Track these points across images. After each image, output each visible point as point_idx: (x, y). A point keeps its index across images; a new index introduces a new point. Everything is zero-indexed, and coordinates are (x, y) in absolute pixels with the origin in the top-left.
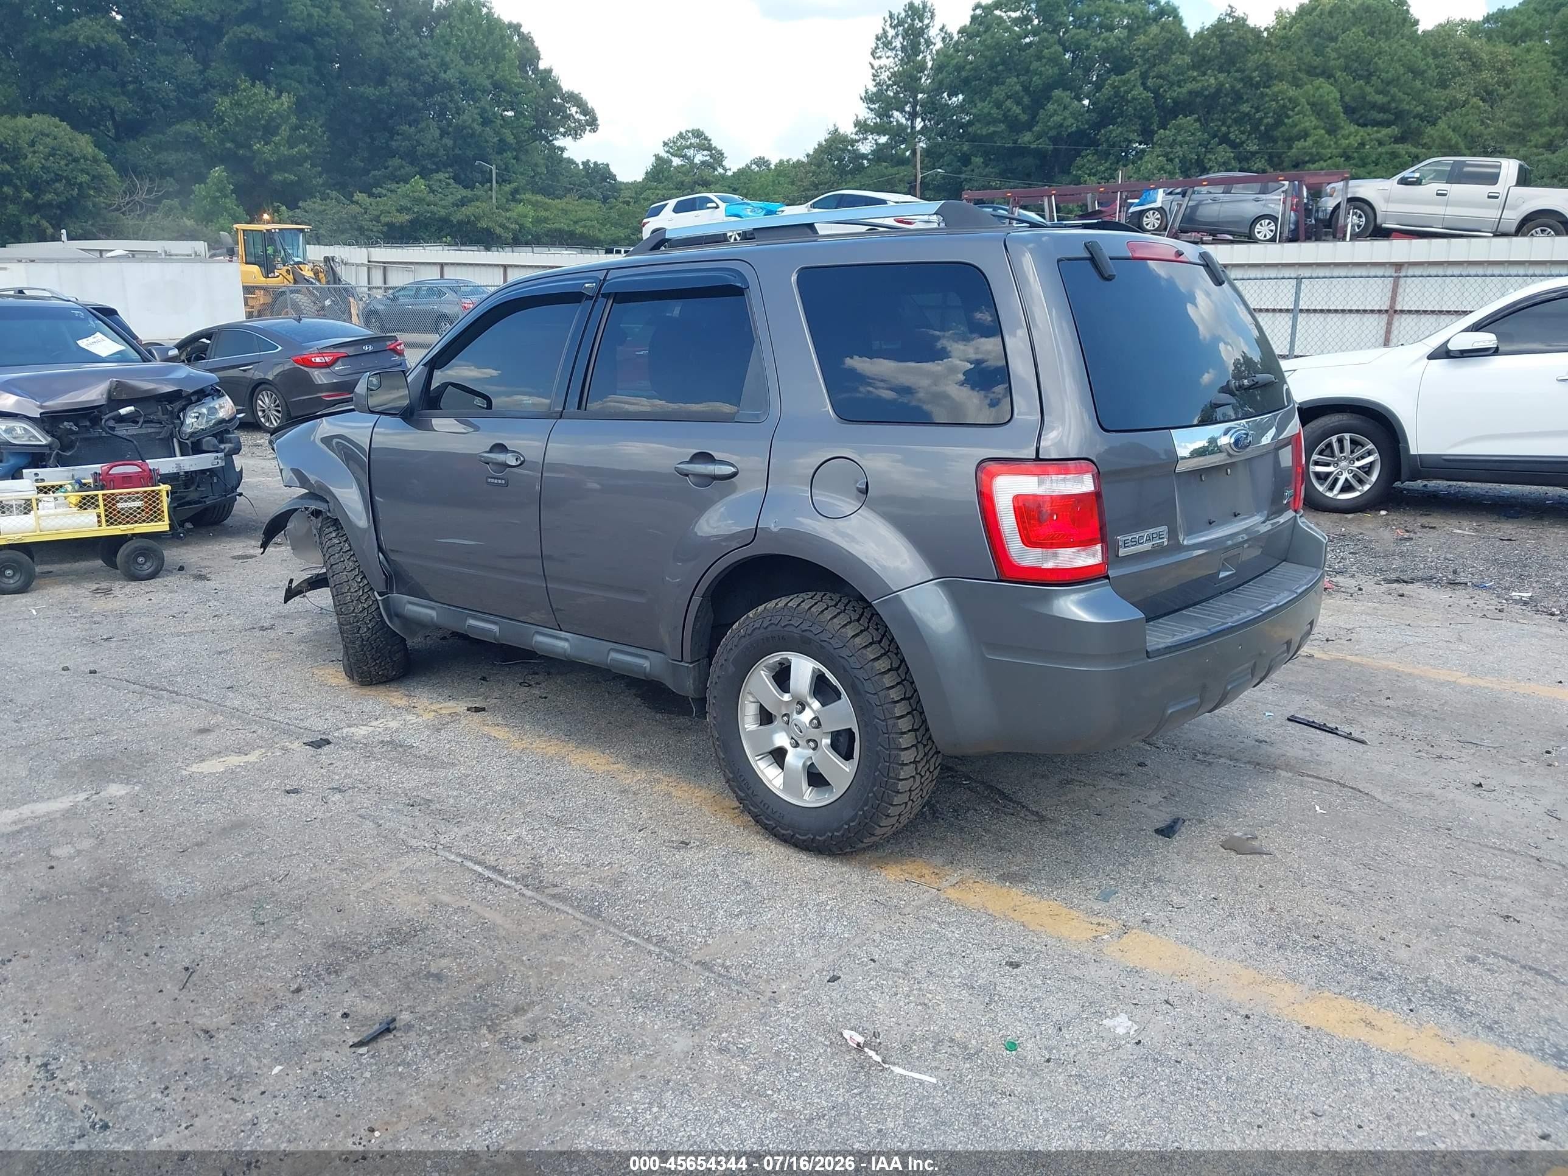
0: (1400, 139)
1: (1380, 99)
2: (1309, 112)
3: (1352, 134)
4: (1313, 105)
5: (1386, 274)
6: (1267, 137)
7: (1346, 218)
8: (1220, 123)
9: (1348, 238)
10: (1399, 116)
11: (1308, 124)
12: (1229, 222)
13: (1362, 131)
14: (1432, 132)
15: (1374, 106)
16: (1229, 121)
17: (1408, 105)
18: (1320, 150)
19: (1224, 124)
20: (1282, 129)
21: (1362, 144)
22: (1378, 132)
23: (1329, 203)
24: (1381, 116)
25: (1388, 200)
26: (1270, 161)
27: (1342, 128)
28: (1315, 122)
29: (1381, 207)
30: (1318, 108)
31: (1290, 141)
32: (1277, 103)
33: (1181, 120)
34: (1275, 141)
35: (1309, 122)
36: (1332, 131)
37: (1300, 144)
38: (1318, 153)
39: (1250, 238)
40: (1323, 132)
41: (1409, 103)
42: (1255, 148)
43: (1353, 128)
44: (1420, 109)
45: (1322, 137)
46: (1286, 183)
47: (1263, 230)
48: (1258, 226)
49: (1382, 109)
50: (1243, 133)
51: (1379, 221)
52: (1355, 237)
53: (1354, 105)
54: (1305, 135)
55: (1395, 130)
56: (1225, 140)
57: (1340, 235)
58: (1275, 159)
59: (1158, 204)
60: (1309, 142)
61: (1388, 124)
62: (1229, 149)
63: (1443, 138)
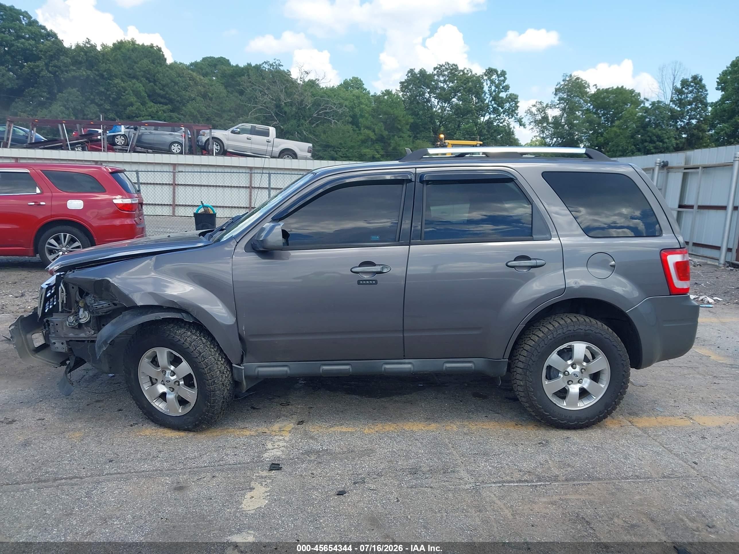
0: (172, 111)
1: (162, 92)
2: (132, 95)
3: (153, 107)
4: (133, 91)
5: (246, 172)
6: (113, 103)
7: (213, 146)
8: (89, 94)
9: (214, 155)
10: (171, 101)
11: (132, 100)
12: (157, 144)
13: (156, 106)
14: (185, 109)
15: (159, 95)
16: (94, 93)
17: (174, 97)
18: (140, 112)
19: (92, 94)
20: (120, 100)
21: (157, 112)
22: (162, 107)
23: (204, 139)
24: (163, 100)
25: (228, 140)
26: (116, 113)
27: (147, 103)
28: (135, 99)
29: (225, 142)
30: (137, 94)
31: (125, 107)
32: (117, 88)
33: (70, 90)
34: (118, 106)
35: (133, 99)
36: (143, 104)
37: (130, 108)
38: (139, 113)
39: (169, 151)
40: (140, 104)
41: (174, 96)
42: (108, 108)
43: (152, 104)
44: (179, 99)
45: (139, 106)
46: (183, 128)
47: (176, 148)
48: (173, 146)
49: (162, 97)
50: (101, 100)
51: (225, 148)
52: (217, 154)
53: (151, 94)
54: (131, 105)
55: (169, 107)
56: (93, 102)
57: (211, 153)
58: (119, 114)
59: (122, 133)
60: (134, 108)
61: (166, 104)
62: (96, 107)
63: (191, 112)
